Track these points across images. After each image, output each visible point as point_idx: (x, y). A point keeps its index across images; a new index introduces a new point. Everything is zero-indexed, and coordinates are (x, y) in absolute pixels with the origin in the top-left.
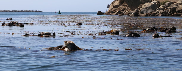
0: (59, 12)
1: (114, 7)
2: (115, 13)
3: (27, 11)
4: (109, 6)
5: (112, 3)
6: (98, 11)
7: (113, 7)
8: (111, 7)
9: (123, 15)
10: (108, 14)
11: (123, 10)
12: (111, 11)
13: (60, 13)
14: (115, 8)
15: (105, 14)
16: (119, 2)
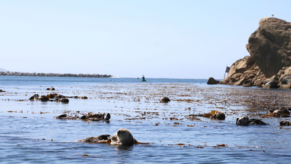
0: (143, 78)
1: (237, 71)
2: (239, 83)
3: (89, 76)
4: (228, 69)
5: (234, 64)
6: (208, 78)
7: (234, 72)
8: (232, 71)
9: (252, 85)
10: (227, 82)
11: (252, 77)
12: (231, 79)
13: (144, 80)
14: (239, 74)
15: (222, 83)
16: (245, 62)
